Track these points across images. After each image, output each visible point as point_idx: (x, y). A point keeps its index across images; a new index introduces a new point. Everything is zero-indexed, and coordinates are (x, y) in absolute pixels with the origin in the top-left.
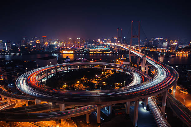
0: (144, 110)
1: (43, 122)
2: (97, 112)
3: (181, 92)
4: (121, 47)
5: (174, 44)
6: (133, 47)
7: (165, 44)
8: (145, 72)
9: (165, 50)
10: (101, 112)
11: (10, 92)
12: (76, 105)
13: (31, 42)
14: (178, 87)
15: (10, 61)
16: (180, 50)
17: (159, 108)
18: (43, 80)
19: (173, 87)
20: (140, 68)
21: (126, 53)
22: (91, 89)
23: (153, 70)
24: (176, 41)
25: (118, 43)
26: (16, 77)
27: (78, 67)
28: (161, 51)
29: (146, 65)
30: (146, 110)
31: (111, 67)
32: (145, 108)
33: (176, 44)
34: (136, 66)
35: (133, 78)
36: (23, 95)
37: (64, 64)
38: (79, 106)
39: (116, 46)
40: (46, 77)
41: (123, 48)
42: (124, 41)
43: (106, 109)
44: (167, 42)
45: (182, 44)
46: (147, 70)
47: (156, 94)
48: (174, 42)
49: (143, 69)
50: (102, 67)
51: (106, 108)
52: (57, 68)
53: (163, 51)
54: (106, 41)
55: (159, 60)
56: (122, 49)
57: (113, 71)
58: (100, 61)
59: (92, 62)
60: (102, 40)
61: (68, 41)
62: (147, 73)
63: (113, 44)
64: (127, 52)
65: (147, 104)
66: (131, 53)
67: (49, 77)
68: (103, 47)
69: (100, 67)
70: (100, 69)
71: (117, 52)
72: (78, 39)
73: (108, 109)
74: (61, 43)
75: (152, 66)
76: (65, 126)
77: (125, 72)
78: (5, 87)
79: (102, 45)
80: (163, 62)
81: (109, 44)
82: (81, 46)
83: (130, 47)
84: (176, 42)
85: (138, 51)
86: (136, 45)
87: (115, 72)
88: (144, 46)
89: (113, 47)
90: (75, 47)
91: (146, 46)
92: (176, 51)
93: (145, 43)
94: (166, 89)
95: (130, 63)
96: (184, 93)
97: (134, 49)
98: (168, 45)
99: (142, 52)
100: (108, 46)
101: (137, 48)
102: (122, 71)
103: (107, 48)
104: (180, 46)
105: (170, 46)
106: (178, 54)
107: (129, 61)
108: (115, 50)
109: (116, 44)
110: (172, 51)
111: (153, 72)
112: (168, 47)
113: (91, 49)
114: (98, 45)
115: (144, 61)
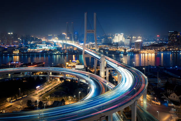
3: (153, 103)
4: (72, 46)
5: (137, 41)
6: (87, 45)
7: (127, 41)
8: (105, 78)
9: (128, 49)
14: (148, 96)
16: (144, 48)
19: (142, 96)
20: (98, 73)
21: (78, 53)
23: (114, 75)
24: (139, 37)
25: (68, 40)
27: (9, 75)
28: (123, 51)
29: (105, 68)
31: (58, 74)
33: (140, 41)
34: (93, 71)
35: (90, 88)
42: (76, 38)
44: (129, 38)
45: (147, 41)
46: (107, 76)
47: (123, 108)
48: (137, 39)
49: (102, 74)
50: (46, 74)
53: (125, 50)
54: (50, 38)
55: (122, 62)
56: (73, 48)
57: (61, 79)
58: (43, 66)
59: (31, 68)
63: (60, 41)
66: (86, 53)
68: (46, 46)
69: (42, 74)
70: (43, 77)
71: (66, 53)
77: (78, 79)
79: (45, 43)
80: (126, 64)
81: (55, 41)
82: (13, 44)
83: (83, 46)
84: (140, 39)
85: (95, 50)
86: (91, 43)
87: (65, 80)
88: (101, 44)
89: (61, 46)
90: (6, 46)
91: (104, 44)
92: (141, 49)
93: (103, 40)
94: (135, 100)
95: (85, 66)
96: (156, 104)
97: (90, 48)
98: (131, 42)
99: (99, 51)
100: (54, 45)
101: (93, 47)
102: (75, 78)
103: (52, 48)
104: (145, 44)
105: (133, 44)
106: (143, 53)
107: (84, 65)
108: (64, 50)
109: (64, 42)
110: (136, 50)
111: (116, 77)
112: (131, 45)
113: (29, 49)
114: (39, 44)
115: (102, 63)
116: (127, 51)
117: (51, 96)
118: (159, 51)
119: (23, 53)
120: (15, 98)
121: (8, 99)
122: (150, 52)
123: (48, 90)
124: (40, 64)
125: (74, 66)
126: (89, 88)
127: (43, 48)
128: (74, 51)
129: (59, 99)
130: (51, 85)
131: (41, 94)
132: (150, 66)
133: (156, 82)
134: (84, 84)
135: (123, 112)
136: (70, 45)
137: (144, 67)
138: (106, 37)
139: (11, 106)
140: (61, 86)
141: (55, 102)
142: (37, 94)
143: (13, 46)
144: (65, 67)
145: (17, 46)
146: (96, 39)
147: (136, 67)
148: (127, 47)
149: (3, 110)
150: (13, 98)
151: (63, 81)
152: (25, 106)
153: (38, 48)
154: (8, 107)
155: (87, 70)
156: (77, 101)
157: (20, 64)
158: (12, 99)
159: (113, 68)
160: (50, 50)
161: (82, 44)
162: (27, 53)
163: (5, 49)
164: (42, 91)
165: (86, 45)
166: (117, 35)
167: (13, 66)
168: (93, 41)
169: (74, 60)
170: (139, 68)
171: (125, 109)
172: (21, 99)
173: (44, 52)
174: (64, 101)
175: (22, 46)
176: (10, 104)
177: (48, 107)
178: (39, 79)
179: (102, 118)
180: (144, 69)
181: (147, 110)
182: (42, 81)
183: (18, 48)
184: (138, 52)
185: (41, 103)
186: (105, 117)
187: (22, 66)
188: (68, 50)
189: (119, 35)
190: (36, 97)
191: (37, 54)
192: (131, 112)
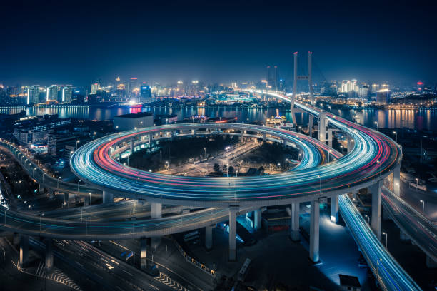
0: (331, 223)
2: (228, 223)
3: (411, 187)
4: (275, 97)
5: (381, 91)
6: (298, 96)
7: (363, 91)
8: (327, 143)
9: (365, 103)
10: (237, 223)
11: (58, 177)
12: (184, 207)
13: (109, 87)
14: (402, 175)
15: (65, 119)
16: (395, 101)
17: (366, 219)
18: (124, 156)
20: (315, 135)
21: (284, 107)
23: (342, 139)
24: (385, 85)
25: (269, 89)
26: (73, 148)
27: (193, 131)
28: (356, 105)
29: (327, 129)
30: (337, 223)
31: (255, 133)
32: (333, 218)
33: (387, 90)
34: (307, 131)
35: (302, 155)
36: (82, 183)
37: (166, 126)
38: (192, 208)
39: (264, 95)
40: (129, 149)
42: (281, 86)
43: (247, 218)
44: (366, 87)
45: (399, 91)
46: (330, 139)
47: (356, 190)
48: (380, 88)
49: (322, 136)
50: (239, 132)
51: (247, 214)
52: (154, 133)
53: (360, 103)
54: (245, 87)
55: (354, 121)
56: (277, 100)
57: (260, 140)
58: (235, 122)
59: (220, 123)
60: (241, 86)
61: (175, 85)
62: (330, 144)
63: (259, 91)
65: (337, 210)
66: (295, 107)
67: (135, 150)
68: (240, 97)
69: (234, 132)
70: (234, 136)
71: (267, 106)
72: (194, 82)
73: (252, 218)
74: (162, 88)
75: (338, 132)
76: (159, 252)
77: (284, 142)
78: (48, 168)
79: (237, 93)
81: (252, 91)
82: (198, 95)
83: (292, 98)
84: (386, 88)
85: (310, 103)
86: (303, 93)
87: (265, 141)
88: (320, 95)
89: (259, 97)
90: (189, 97)
91: (324, 95)
92: (387, 103)
93: (322, 89)
94: (378, 179)
95: (294, 125)
96: (419, 189)
97: (302, 100)
98: (369, 92)
99: (317, 105)
101: (306, 99)
102: (279, 141)
103: (248, 99)
104: (395, 95)
105: (374, 95)
106: (392, 109)
107: (292, 122)
108: (263, 102)
109: (265, 92)
110: (379, 104)
111: (344, 143)
112: (370, 96)
113: (217, 101)
114: (230, 94)
115: (322, 121)
116: (363, 105)
117: (245, 161)
118: (423, 106)
119: (210, 105)
120: (199, 159)
121: (190, 160)
122: (405, 107)
123: (241, 153)
124: (231, 120)
125: (278, 124)
126: (300, 155)
127: (236, 99)
128: (278, 104)
129: (257, 167)
130: (246, 146)
131: (231, 157)
132: (405, 129)
133: (418, 154)
134: (293, 149)
135: (357, 194)
136: (272, 97)
137: (395, 130)
138: (327, 86)
139: (194, 168)
140: (260, 149)
141: (250, 169)
142: (226, 157)
143: (198, 97)
144: (265, 125)
145: (203, 97)
146: (311, 87)
147: (380, 130)
148: (362, 100)
149: (184, 172)
150: (197, 159)
151: (262, 143)
152: (212, 170)
153: (229, 100)
154: (191, 170)
155: (297, 130)
156: (283, 171)
157: (206, 118)
158: (195, 161)
159: (340, 129)
160: (245, 103)
161: (291, 94)
162: (215, 105)
163: (189, 101)
164: (233, 154)
165: (296, 96)
166: (345, 83)
167: (196, 121)
168: (307, 91)
169: (278, 117)
170: (386, 131)
171: (360, 191)
172: (206, 161)
173: (237, 105)
174: (264, 170)
175: (208, 97)
176: (193, 166)
177: (240, 175)
178: (230, 139)
179: (321, 199)
180: (394, 132)
181: (401, 197)
182: (233, 141)
183: (203, 100)
184: (382, 108)
185: (231, 169)
186: (326, 199)
187: (208, 121)
188: (270, 102)
189: (349, 82)
190: (225, 161)
191: (228, 107)
192: (370, 195)
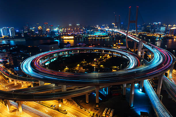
0: (140, 92)
1: (47, 101)
2: (95, 93)
4: (119, 32)
5: (172, 28)
6: (130, 32)
7: (163, 29)
9: (163, 35)
10: (99, 92)
11: (16, 75)
13: (34, 28)
14: (174, 71)
15: (14, 46)
17: (155, 90)
18: (46, 64)
19: (169, 70)
20: (136, 53)
22: (90, 72)
23: (149, 54)
24: (174, 25)
25: (116, 28)
26: (20, 61)
27: (78, 51)
28: (158, 36)
29: (142, 49)
30: (142, 92)
31: (108, 52)
32: (141, 90)
33: (175, 28)
34: (133, 50)
35: (129, 62)
36: (28, 77)
37: (65, 49)
38: (79, 87)
39: (113, 31)
40: (48, 60)
41: (120, 33)
42: (122, 27)
43: (103, 90)
44: (165, 26)
46: (143, 54)
47: (152, 77)
49: (139, 53)
50: (100, 51)
51: (104, 89)
52: (59, 53)
53: (160, 36)
54: (104, 27)
55: (156, 45)
57: (110, 55)
58: (98, 46)
59: (91, 47)
60: (100, 26)
61: (68, 27)
62: (143, 57)
63: (111, 30)
64: (124, 37)
65: (143, 86)
66: (128, 38)
67: (51, 61)
68: (101, 33)
69: (98, 51)
70: (98, 53)
71: (114, 38)
72: (77, 25)
73: (106, 90)
74: (61, 29)
75: (149, 51)
76: (66, 105)
77: (122, 56)
78: (11, 70)
79: (100, 31)
80: (160, 46)
81: (107, 29)
82: (80, 32)
83: (127, 33)
85: (135, 36)
86: (133, 30)
88: (141, 31)
89: (110, 33)
90: (75, 33)
91: (143, 31)
92: (174, 35)
93: (143, 28)
94: (162, 73)
97: (131, 34)
98: (166, 29)
99: (139, 37)
100: (106, 32)
101: (134, 34)
102: (119, 55)
103: (105, 34)
105: (168, 31)
107: (126, 46)
108: (113, 35)
110: (170, 35)
111: (150, 56)
112: (166, 31)
113: (90, 35)
114: (96, 31)
115: (140, 45)
116: (162, 37)
124: (96, 45)
127: (99, 34)
128: (120, 36)
135: (152, 80)
136: (117, 32)
138: (145, 26)
140: (110, 59)
151: (111, 57)
159: (148, 49)
160: (103, 36)
161: (126, 31)
167: (80, 46)
168: (135, 29)
179: (135, 82)
186: (138, 82)
187: (85, 46)
188: (116, 36)
192: (158, 80)
